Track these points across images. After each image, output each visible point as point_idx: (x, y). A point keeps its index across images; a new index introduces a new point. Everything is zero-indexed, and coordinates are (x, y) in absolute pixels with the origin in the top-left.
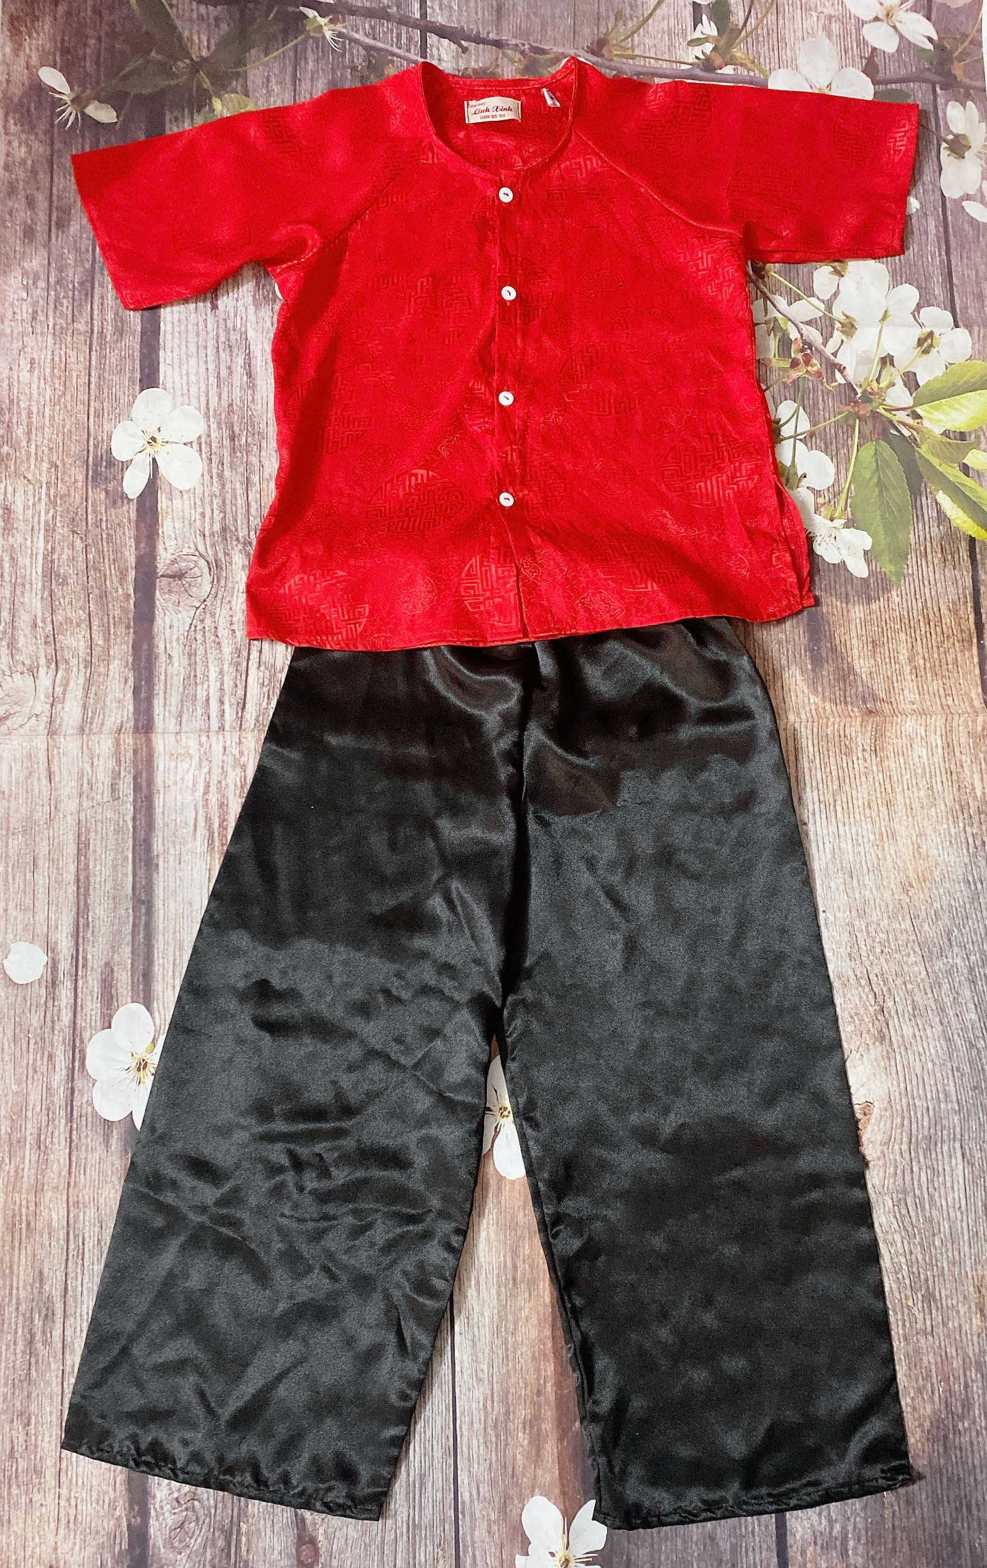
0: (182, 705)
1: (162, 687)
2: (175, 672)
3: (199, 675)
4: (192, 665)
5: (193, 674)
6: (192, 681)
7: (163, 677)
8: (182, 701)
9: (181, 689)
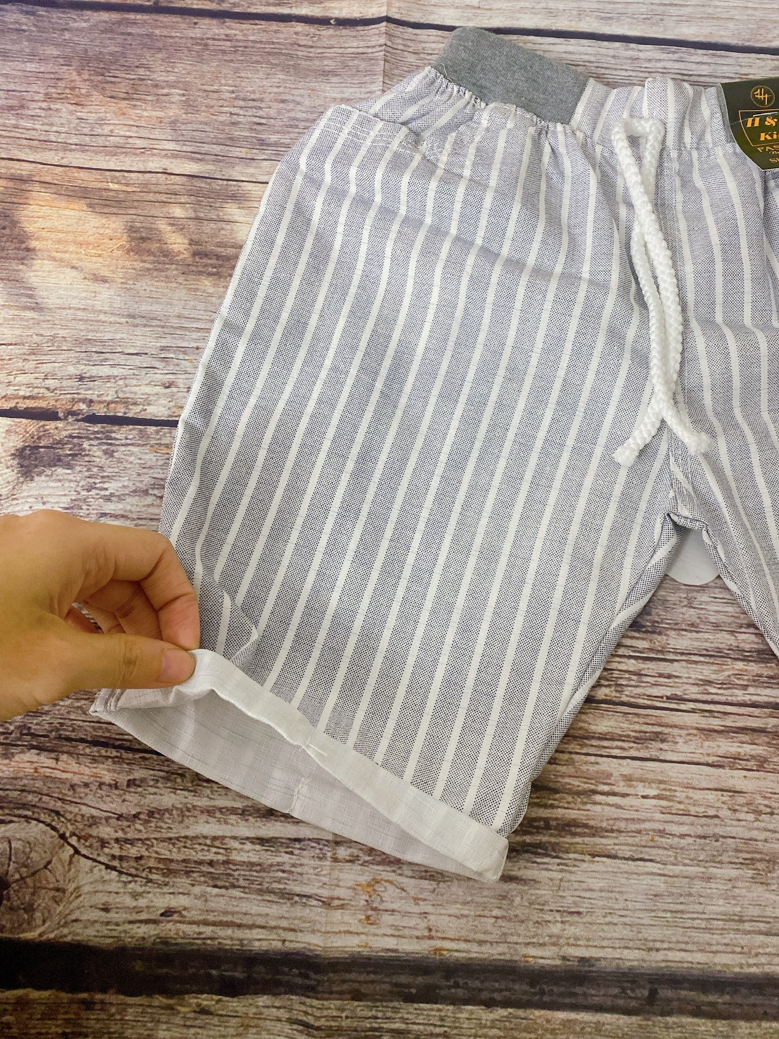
0: (270, 892)
1: (229, 932)
2: (199, 903)
3: (210, 856)
4: (188, 868)
5: (205, 869)
6: (221, 870)
7: (208, 931)
8: (261, 892)
9: (236, 893)
